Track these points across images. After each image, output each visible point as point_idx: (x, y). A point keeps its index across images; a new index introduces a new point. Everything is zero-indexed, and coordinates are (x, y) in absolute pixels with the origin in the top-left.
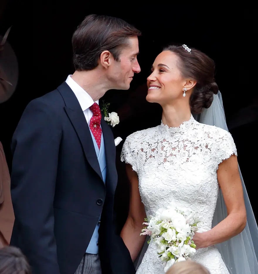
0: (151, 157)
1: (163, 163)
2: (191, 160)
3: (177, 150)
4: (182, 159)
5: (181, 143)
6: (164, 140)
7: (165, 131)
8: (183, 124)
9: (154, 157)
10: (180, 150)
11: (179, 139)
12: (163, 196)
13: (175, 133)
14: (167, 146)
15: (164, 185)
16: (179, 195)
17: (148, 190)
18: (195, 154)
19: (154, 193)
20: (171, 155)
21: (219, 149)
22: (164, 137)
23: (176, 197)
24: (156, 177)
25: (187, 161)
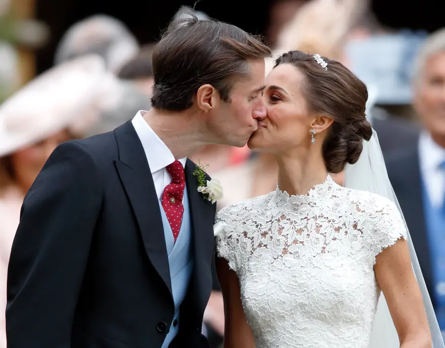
0: (260, 245)
1: (281, 256)
2: (330, 251)
3: (305, 233)
4: (314, 249)
5: (312, 221)
6: (283, 217)
7: (282, 202)
8: (314, 189)
9: (266, 246)
10: (310, 234)
11: (308, 215)
12: (283, 313)
13: (301, 204)
14: (287, 226)
15: (284, 294)
16: (311, 309)
17: (257, 302)
18: (336, 239)
19: (268, 307)
20: (295, 242)
21: (376, 229)
22: (281, 212)
23: (306, 314)
24: (271, 281)
25: (322, 251)
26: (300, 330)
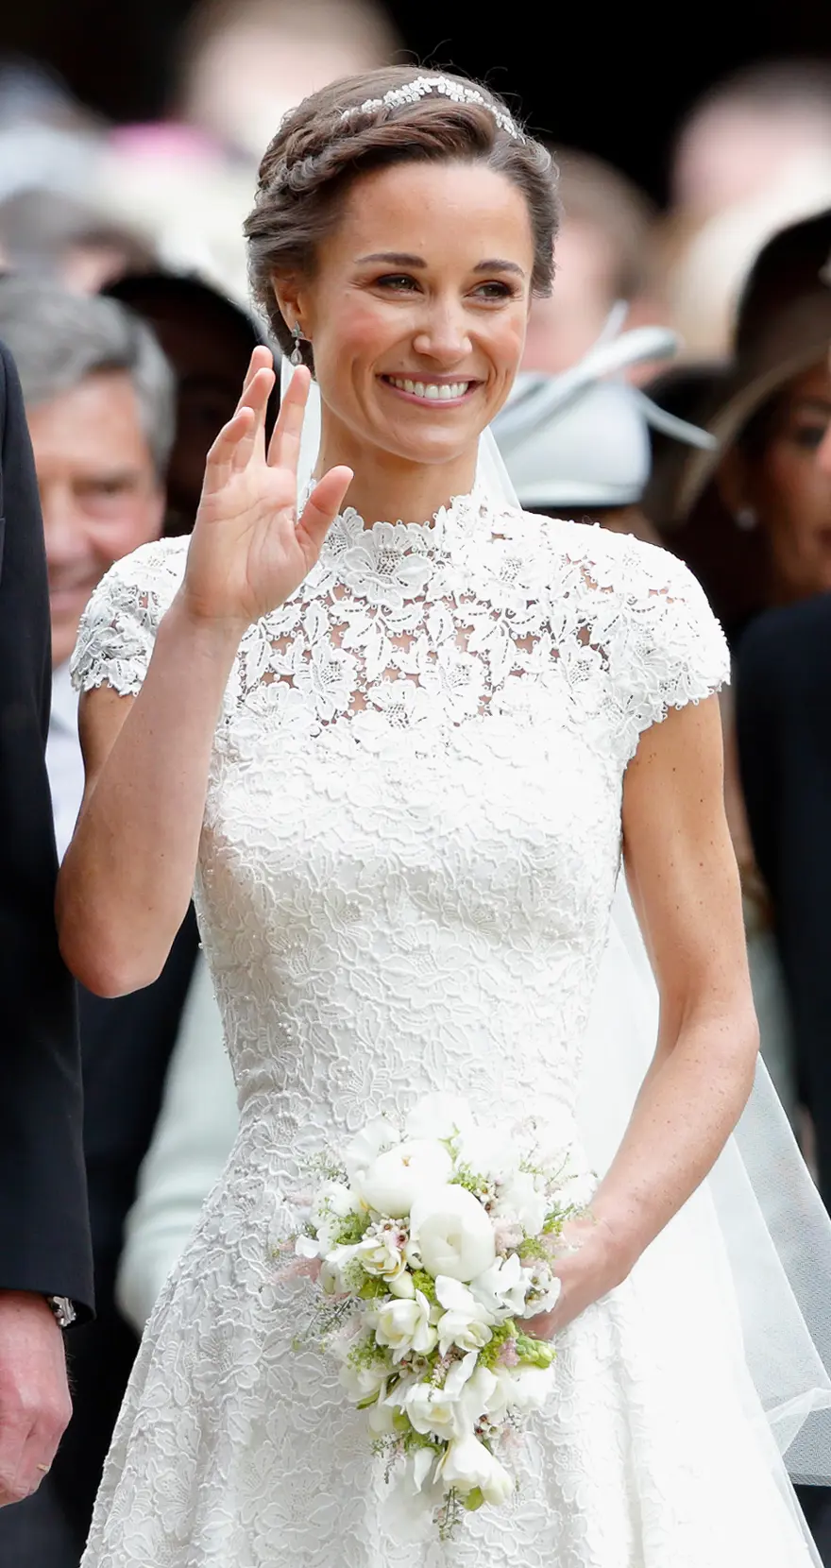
0: (268, 677)
1: (345, 715)
2: (505, 708)
3: (421, 646)
4: (455, 699)
5: (440, 611)
6: (341, 590)
7: (338, 542)
8: (449, 506)
9: (288, 679)
10: (440, 651)
11: (426, 588)
12: (353, 896)
13: (406, 554)
14: (359, 620)
15: (361, 836)
16: (449, 891)
17: (269, 859)
18: (523, 671)
19: (307, 877)
20: (393, 672)
21: (651, 647)
22: (336, 574)
23: (428, 904)
24: (317, 793)
25: (481, 711)
26: (407, 953)
